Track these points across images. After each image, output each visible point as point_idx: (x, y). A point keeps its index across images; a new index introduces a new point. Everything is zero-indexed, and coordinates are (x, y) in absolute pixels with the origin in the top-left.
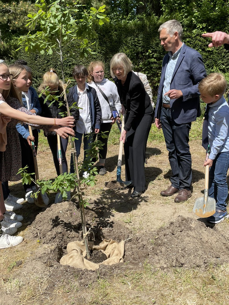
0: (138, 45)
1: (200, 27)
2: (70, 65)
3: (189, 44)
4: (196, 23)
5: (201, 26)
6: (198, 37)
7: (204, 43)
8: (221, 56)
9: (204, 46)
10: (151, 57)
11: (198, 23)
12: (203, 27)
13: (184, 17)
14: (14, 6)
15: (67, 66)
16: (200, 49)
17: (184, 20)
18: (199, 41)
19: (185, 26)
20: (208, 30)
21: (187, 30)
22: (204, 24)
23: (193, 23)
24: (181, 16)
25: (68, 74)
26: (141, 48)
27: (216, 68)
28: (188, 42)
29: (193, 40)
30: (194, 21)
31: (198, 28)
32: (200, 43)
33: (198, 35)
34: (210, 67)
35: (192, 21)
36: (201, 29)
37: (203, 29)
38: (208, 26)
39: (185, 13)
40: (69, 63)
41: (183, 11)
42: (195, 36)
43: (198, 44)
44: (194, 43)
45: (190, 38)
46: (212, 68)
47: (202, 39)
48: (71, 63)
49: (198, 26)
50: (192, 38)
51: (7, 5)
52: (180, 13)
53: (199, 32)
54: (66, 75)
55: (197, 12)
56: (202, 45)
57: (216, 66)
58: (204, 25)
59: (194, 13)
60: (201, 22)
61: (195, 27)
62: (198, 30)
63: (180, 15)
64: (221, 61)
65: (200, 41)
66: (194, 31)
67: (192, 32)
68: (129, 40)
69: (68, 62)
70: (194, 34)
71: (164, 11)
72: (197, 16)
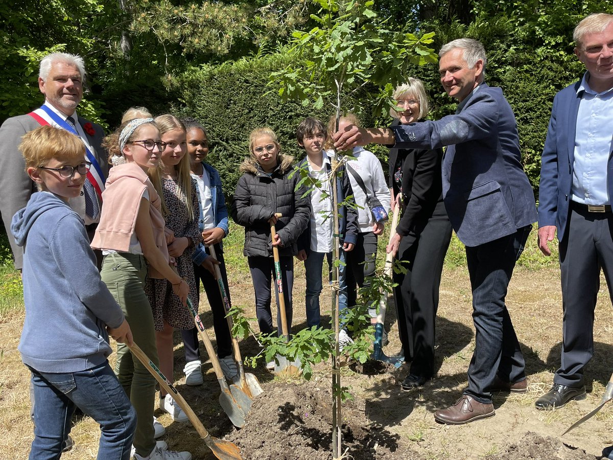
0: (425, 78)
1: (550, 43)
2: (291, 117)
3: (528, 75)
4: (543, 36)
5: (554, 41)
6: (546, 61)
7: (560, 73)
9: (561, 79)
10: (450, 100)
11: (548, 35)
12: (556, 42)
13: (517, 25)
14: (194, 12)
15: (286, 118)
16: (551, 86)
17: (517, 29)
18: (549, 69)
19: (520, 41)
20: (566, 48)
21: (524, 49)
22: (559, 37)
23: (537, 35)
24: (512, 22)
25: (287, 133)
26: (431, 84)
28: (527, 71)
29: (538, 68)
30: (539, 32)
31: (546, 45)
32: (551, 74)
33: (547, 58)
35: (534, 32)
36: (553, 47)
37: (556, 47)
38: (566, 41)
39: (521, 16)
40: (290, 114)
41: (516, 14)
42: (541, 60)
43: (547, 76)
44: (539, 73)
45: (530, 63)
47: (555, 66)
48: (293, 113)
49: (547, 42)
50: (535, 64)
51: (181, 9)
52: (509, 17)
53: (548, 52)
54: (282, 135)
55: (545, 15)
56: (555, 77)
58: (560, 39)
59: (539, 16)
60: (553, 34)
61: (540, 43)
62: (547, 48)
63: (508, 21)
65: (551, 69)
66: (539, 51)
67: (535, 53)
68: (407, 70)
69: (288, 112)
70: (538, 56)
71: (477, 14)
72: (544, 21)
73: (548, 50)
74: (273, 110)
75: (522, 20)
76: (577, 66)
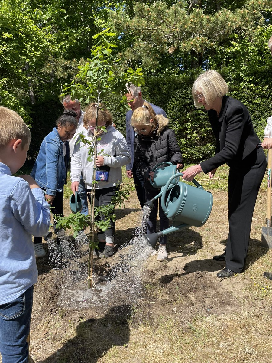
0: (186, 97)
1: (246, 80)
2: (121, 116)
3: (235, 96)
4: (243, 77)
5: (248, 79)
6: (245, 89)
7: (251, 95)
8: (268, 108)
9: (251, 98)
11: (246, 76)
12: (250, 80)
13: (231, 71)
14: (75, 63)
15: (119, 116)
16: (247, 102)
17: (231, 73)
18: (246, 93)
19: (232, 79)
20: (255, 83)
21: (234, 83)
22: (251, 77)
23: (240, 76)
24: (229, 69)
25: (120, 124)
26: (189, 100)
27: (263, 120)
28: (235, 94)
29: (240, 93)
30: (242, 75)
31: (245, 81)
32: (247, 95)
33: (245, 88)
34: (257, 119)
35: (239, 74)
36: (248, 82)
37: (250, 82)
38: (255, 79)
39: (233, 66)
40: (121, 114)
41: (230, 65)
42: (242, 89)
43: (245, 97)
44: (241, 95)
45: (237, 90)
46: (259, 120)
47: (249, 91)
48: (123, 114)
49: (245, 80)
50: (239, 91)
51: (69, 62)
52: (227, 67)
53: (246, 85)
54: (117, 125)
55: (245, 66)
56: (249, 97)
57: (263, 118)
58: (251, 78)
59: (242, 67)
60: (248, 76)
61: (242, 80)
62: (245, 83)
63: (227, 69)
64: (268, 113)
65: (247, 93)
66: (241, 84)
67: (240, 85)
68: (177, 93)
69: (120, 113)
70: (241, 86)
71: (212, 65)
72: (244, 69)
73: (246, 84)
74: (113, 112)
75: (233, 68)
76: (259, 92)
